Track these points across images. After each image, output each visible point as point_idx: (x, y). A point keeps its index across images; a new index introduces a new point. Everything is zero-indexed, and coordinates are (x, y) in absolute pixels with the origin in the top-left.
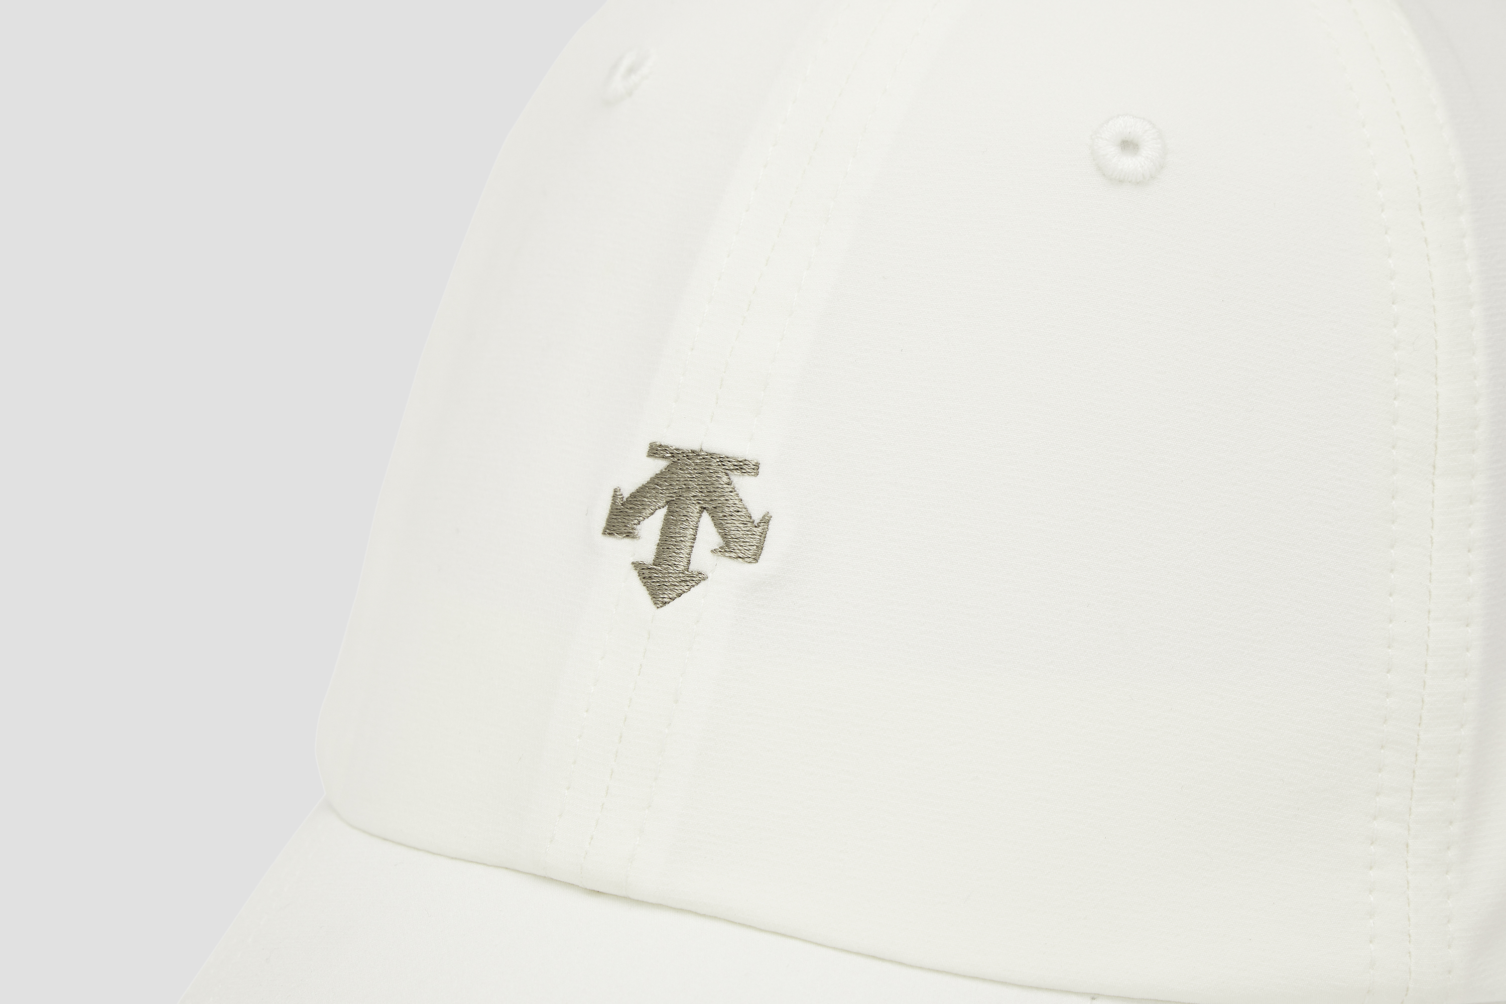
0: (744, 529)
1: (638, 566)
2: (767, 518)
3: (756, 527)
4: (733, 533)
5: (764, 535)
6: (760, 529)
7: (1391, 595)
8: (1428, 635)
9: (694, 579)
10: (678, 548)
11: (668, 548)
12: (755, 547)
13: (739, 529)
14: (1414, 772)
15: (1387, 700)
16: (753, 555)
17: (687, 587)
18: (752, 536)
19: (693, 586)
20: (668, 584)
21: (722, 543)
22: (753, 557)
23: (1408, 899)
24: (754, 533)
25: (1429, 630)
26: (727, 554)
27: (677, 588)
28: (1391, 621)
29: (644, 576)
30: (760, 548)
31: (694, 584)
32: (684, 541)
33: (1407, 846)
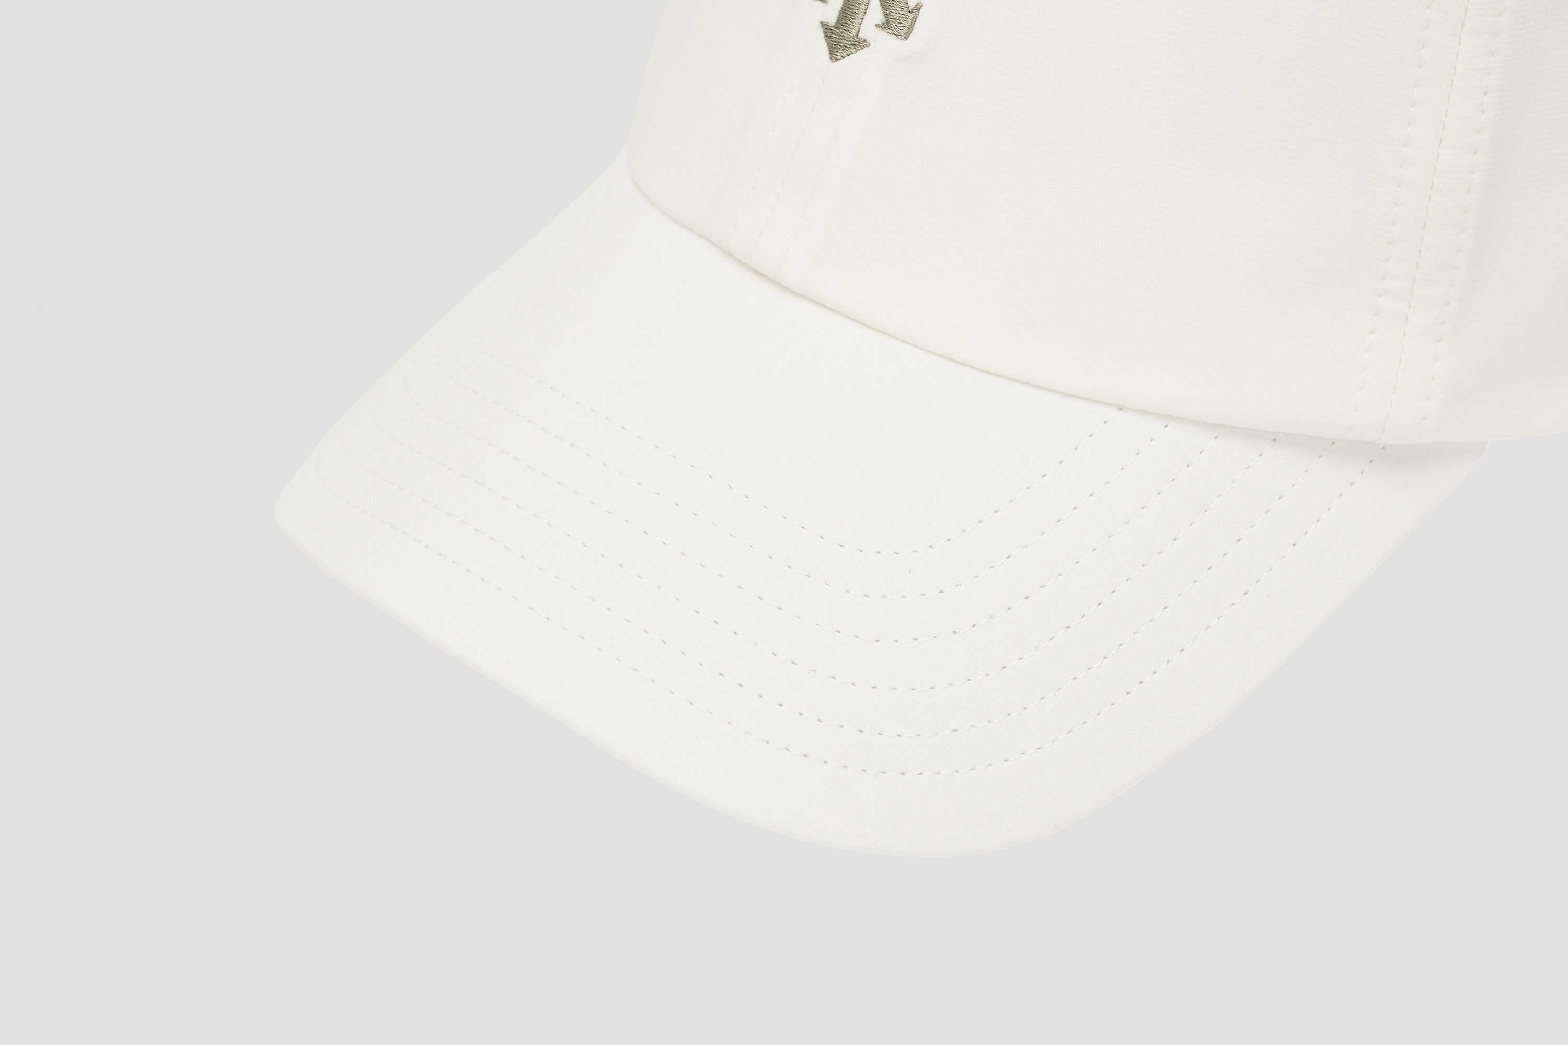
0: (900, 13)
1: (823, 24)
2: (918, 7)
3: (910, 12)
4: (893, 14)
5: (914, 20)
6: (912, 15)
7: (1409, 124)
8: (1437, 160)
9: (859, 44)
10: (853, 17)
11: (846, 16)
12: (907, 28)
13: (897, 12)
14: (1417, 264)
15: (1396, 208)
16: (905, 34)
17: (854, 50)
18: (906, 19)
19: (859, 50)
20: (842, 45)
21: (884, 20)
22: (905, 36)
23: (1400, 360)
24: (907, 17)
25: (1438, 156)
26: (887, 31)
27: (847, 49)
28: (1405, 146)
29: (827, 34)
30: (910, 29)
31: (860, 48)
32: (857, 14)
33: (1407, 319)
